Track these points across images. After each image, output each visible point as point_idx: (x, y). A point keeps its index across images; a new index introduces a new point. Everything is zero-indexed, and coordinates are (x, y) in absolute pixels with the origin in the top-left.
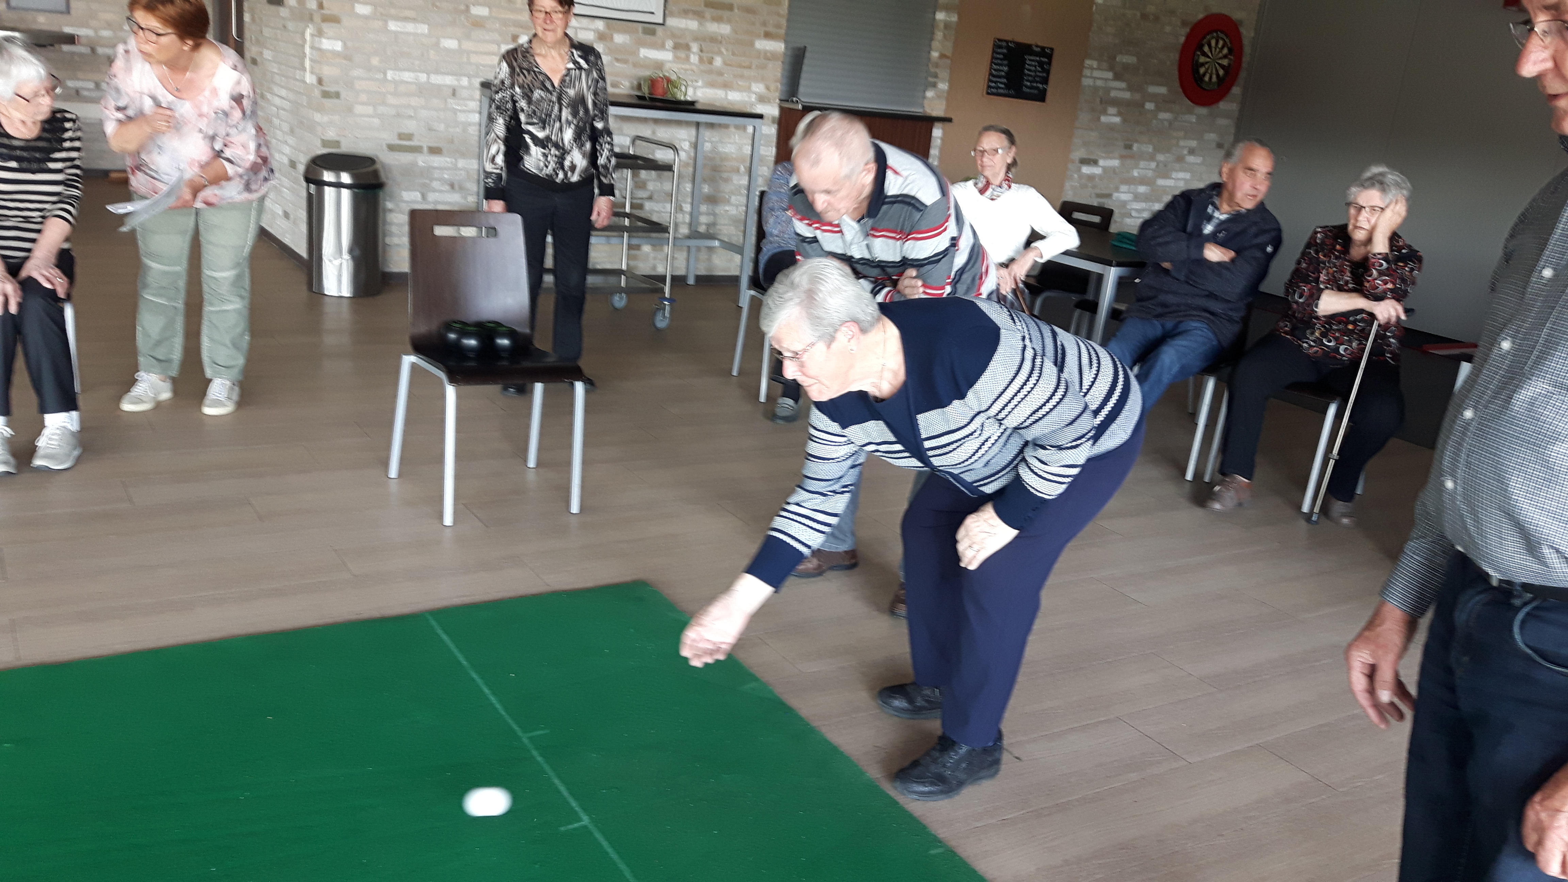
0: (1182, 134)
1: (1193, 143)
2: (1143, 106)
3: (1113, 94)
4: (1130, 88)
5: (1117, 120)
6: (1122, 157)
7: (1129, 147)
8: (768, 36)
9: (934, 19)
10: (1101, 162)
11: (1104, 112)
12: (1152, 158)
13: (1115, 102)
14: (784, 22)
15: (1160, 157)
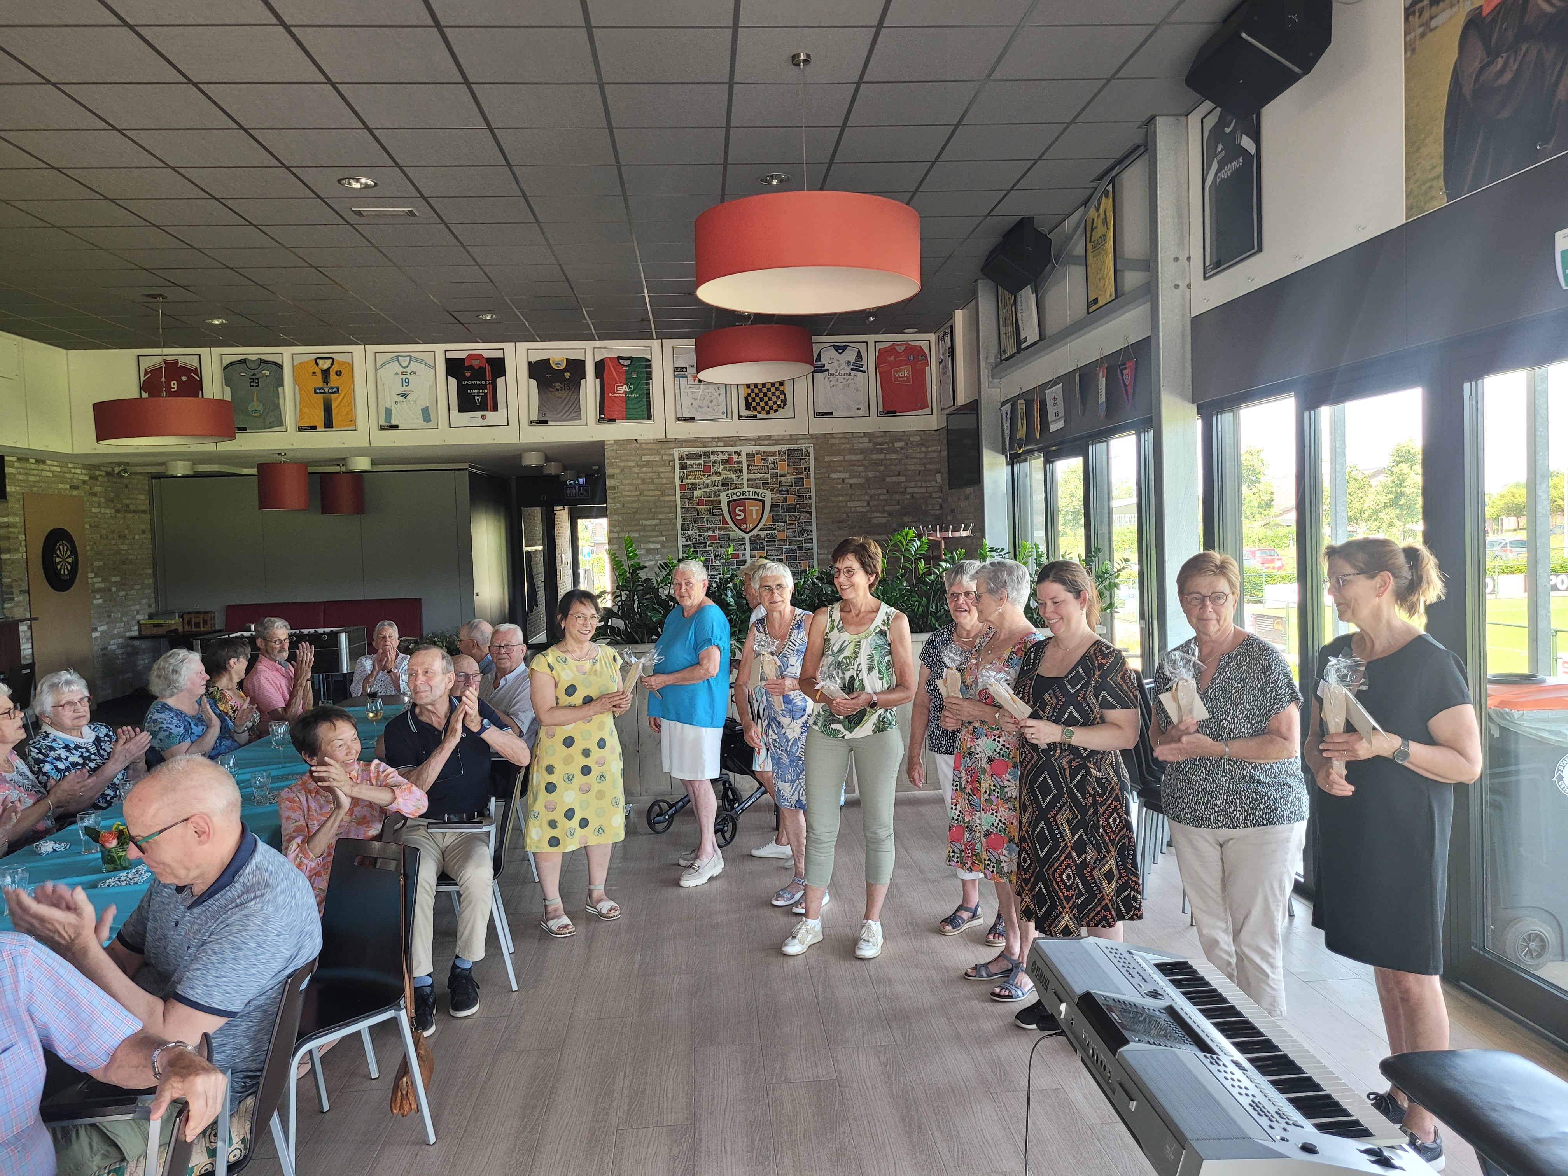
0: (131, 603)
1: (137, 607)
2: (110, 590)
3: (97, 586)
4: (103, 581)
5: (100, 601)
6: (107, 623)
7: (109, 616)
10: (99, 629)
11: (94, 598)
12: (121, 621)
13: (99, 590)
15: (125, 619)
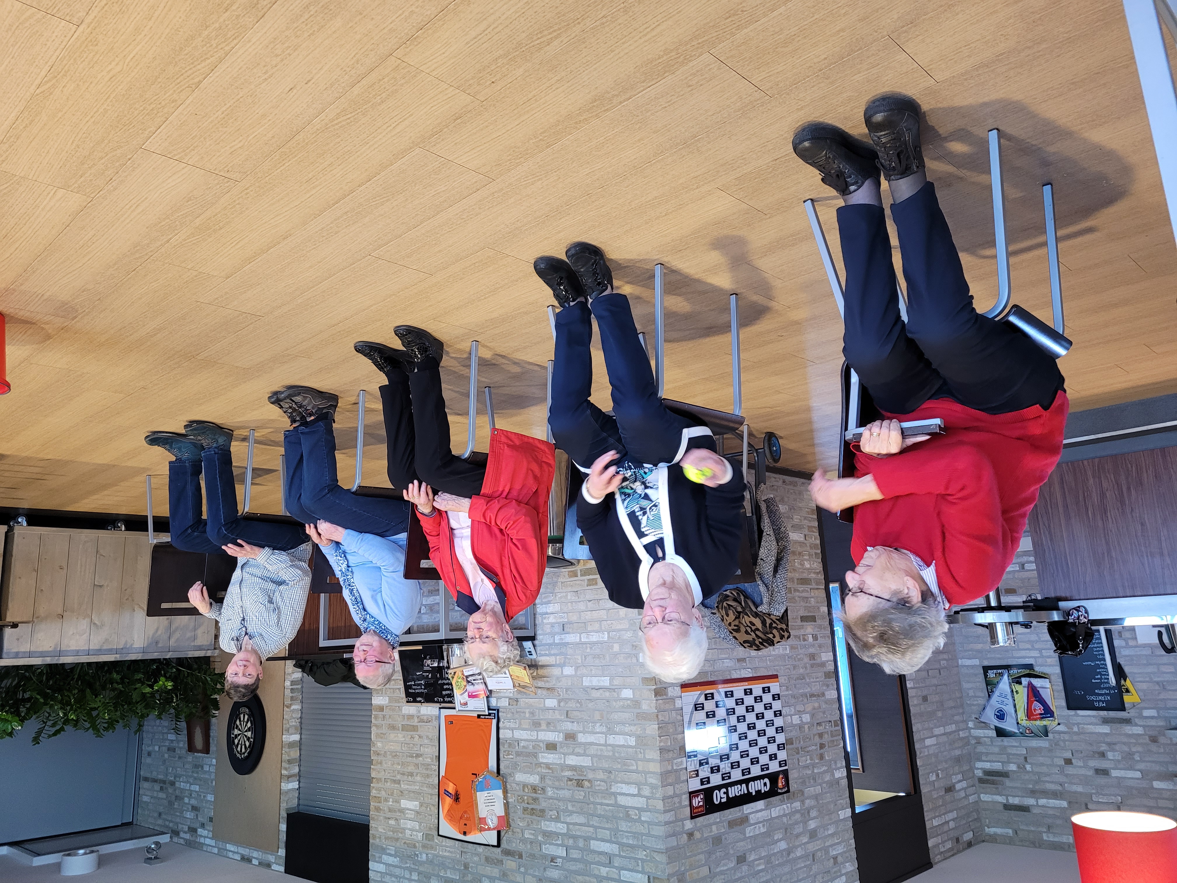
8: (381, 708)
9: (301, 734)
14: (373, 721)
